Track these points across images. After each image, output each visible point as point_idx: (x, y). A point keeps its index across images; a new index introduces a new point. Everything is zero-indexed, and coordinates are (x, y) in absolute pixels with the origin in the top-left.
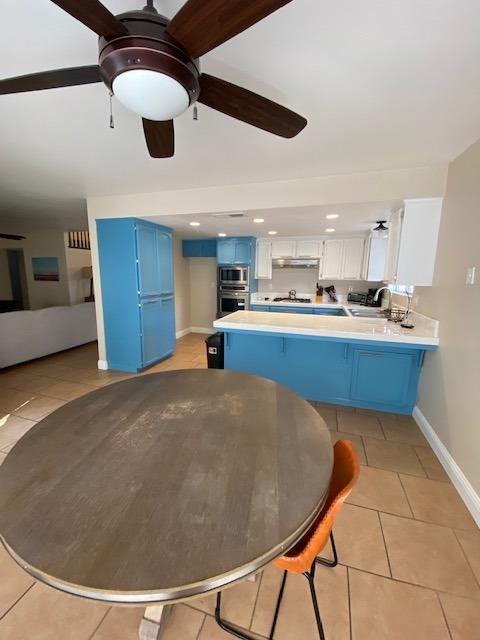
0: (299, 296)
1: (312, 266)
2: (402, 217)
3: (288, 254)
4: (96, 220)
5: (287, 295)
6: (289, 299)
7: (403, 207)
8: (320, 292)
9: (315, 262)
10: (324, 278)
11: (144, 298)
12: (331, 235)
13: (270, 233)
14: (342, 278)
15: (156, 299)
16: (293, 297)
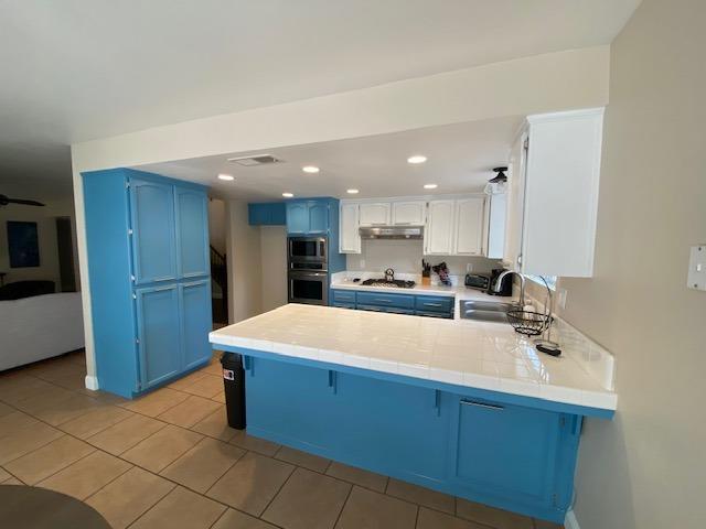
0: (399, 276)
1: (412, 237)
2: (527, 149)
3: (381, 221)
4: (82, 174)
5: (382, 275)
6: (384, 281)
7: (527, 130)
8: (426, 272)
9: (417, 232)
10: (429, 252)
11: (141, 286)
12: (437, 194)
13: (350, 191)
14: (455, 253)
15: (173, 286)
16: (389, 278)
